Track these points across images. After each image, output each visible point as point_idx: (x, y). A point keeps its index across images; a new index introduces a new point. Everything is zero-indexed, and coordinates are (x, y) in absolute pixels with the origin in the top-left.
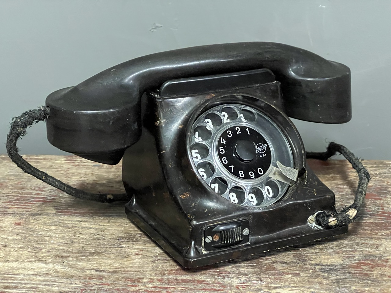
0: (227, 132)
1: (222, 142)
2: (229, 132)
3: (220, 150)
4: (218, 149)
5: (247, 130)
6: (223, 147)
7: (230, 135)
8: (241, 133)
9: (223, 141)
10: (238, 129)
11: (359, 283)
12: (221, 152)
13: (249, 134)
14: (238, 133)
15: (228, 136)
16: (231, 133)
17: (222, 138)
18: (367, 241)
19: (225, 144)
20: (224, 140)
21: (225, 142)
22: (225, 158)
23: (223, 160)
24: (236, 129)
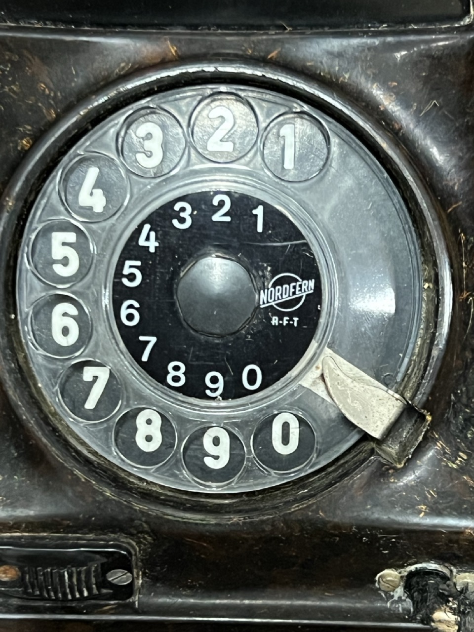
0: (177, 207)
1: (142, 242)
2: (183, 209)
3: (126, 271)
4: (120, 265)
5: (259, 211)
6: (138, 263)
7: (182, 220)
8: (228, 219)
9: (148, 239)
10: (222, 204)
12: (125, 281)
13: (260, 229)
14: (217, 217)
15: (175, 222)
16: (191, 215)
17: (147, 227)
19: (152, 250)
20: (153, 234)
21: (153, 245)
22: (137, 305)
23: (124, 312)
24: (215, 202)
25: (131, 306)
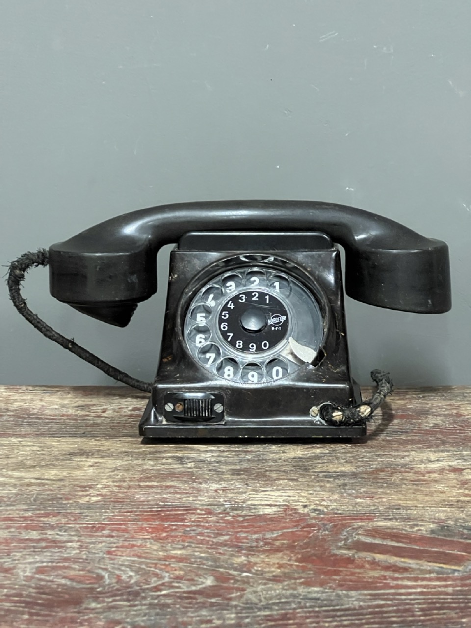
0: (241, 296)
1: (229, 306)
2: (242, 297)
3: (223, 314)
4: (221, 313)
5: (267, 297)
6: (227, 312)
7: (242, 300)
8: (257, 299)
9: (231, 305)
10: (255, 295)
11: (371, 486)
12: (223, 317)
13: (268, 302)
14: (254, 299)
15: (240, 301)
16: (245, 299)
17: (230, 302)
18: (391, 453)
19: (232, 308)
20: (232, 304)
21: (232, 307)
22: (226, 324)
23: (222, 326)
24: (253, 294)
25: (224, 325)
